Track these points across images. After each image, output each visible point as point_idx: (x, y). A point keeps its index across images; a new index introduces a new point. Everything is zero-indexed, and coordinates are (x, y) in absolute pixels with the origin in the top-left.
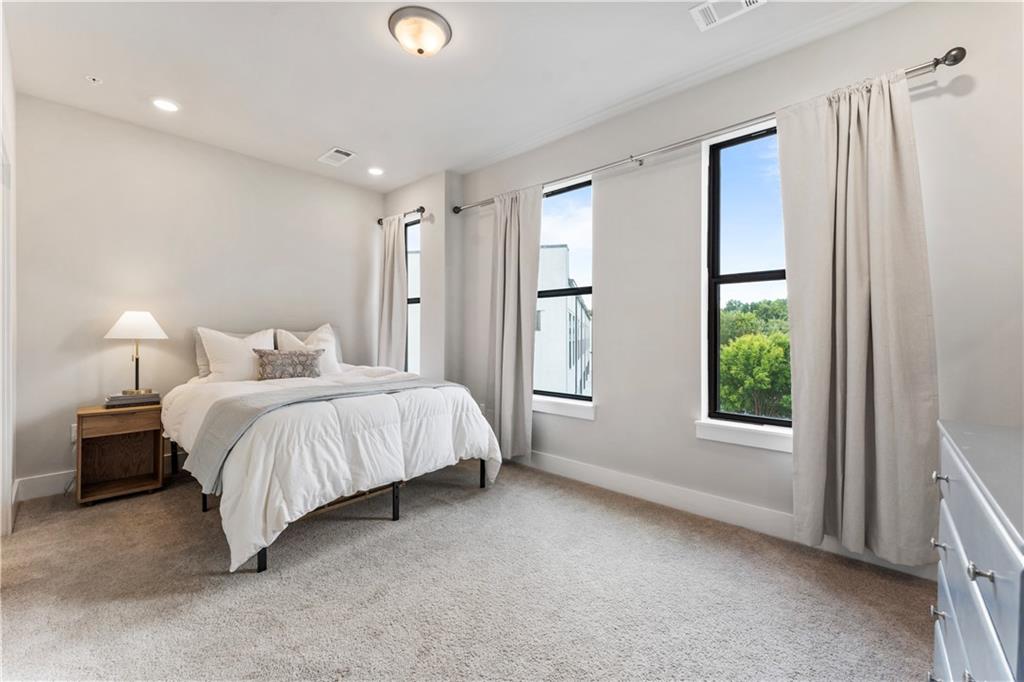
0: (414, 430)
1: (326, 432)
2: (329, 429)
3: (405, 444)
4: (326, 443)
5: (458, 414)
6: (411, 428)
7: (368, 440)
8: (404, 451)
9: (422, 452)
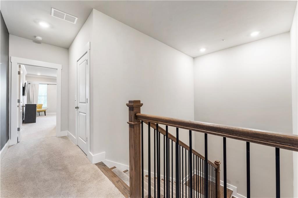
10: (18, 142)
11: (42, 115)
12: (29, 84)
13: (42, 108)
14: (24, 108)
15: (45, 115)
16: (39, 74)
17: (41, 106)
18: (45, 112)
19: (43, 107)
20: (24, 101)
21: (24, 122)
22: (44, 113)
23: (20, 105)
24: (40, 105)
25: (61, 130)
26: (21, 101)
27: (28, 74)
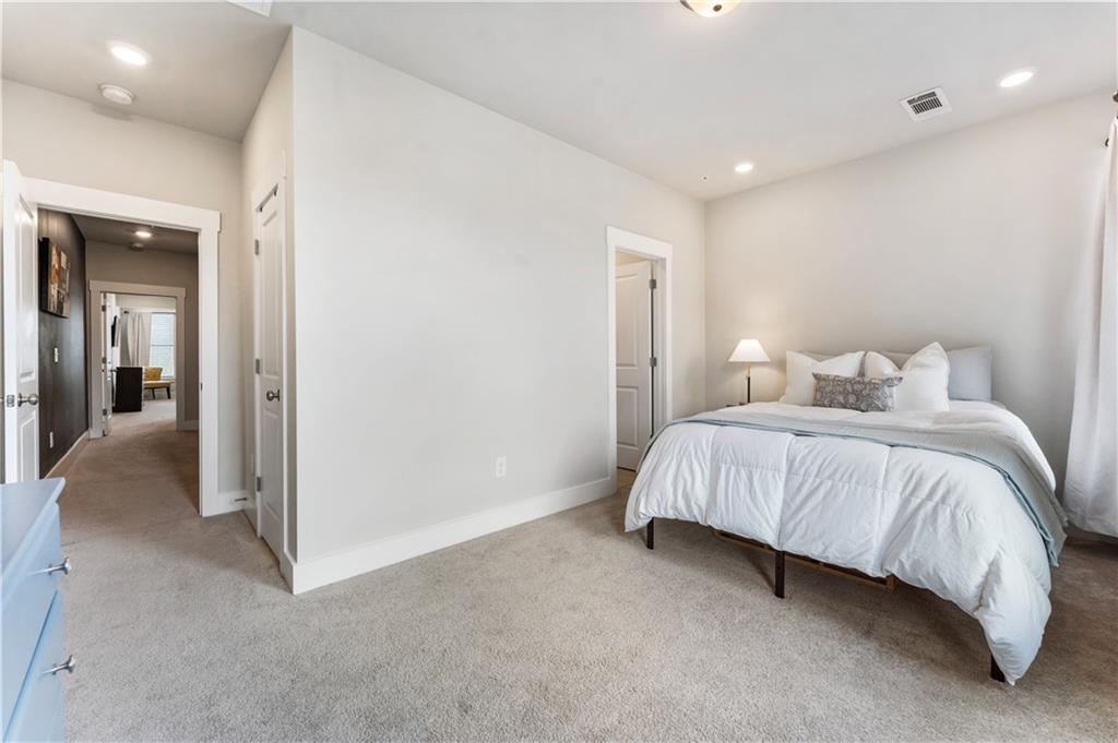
0: (805, 491)
1: (696, 453)
2: (699, 453)
3: (786, 503)
4: (692, 462)
5: (915, 502)
6: (802, 484)
7: (732, 476)
8: (783, 512)
9: (804, 522)
10: (104, 435)
11: (161, 398)
12: (125, 312)
14: (115, 374)
15: (169, 398)
17: (157, 373)
18: (168, 389)
19: (163, 374)
20: (114, 359)
21: (117, 410)
22: (166, 392)
23: (105, 367)
24: (155, 369)
25: (186, 419)
26: (108, 360)
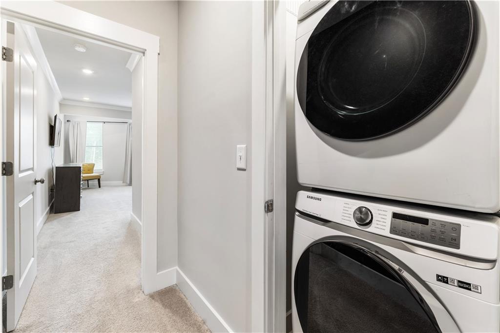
11: (93, 188)
12: (68, 121)
13: (93, 173)
15: (100, 187)
16: (86, 99)
18: (99, 180)
19: (95, 168)
22: (97, 182)
24: (89, 165)
27: (64, 99)
